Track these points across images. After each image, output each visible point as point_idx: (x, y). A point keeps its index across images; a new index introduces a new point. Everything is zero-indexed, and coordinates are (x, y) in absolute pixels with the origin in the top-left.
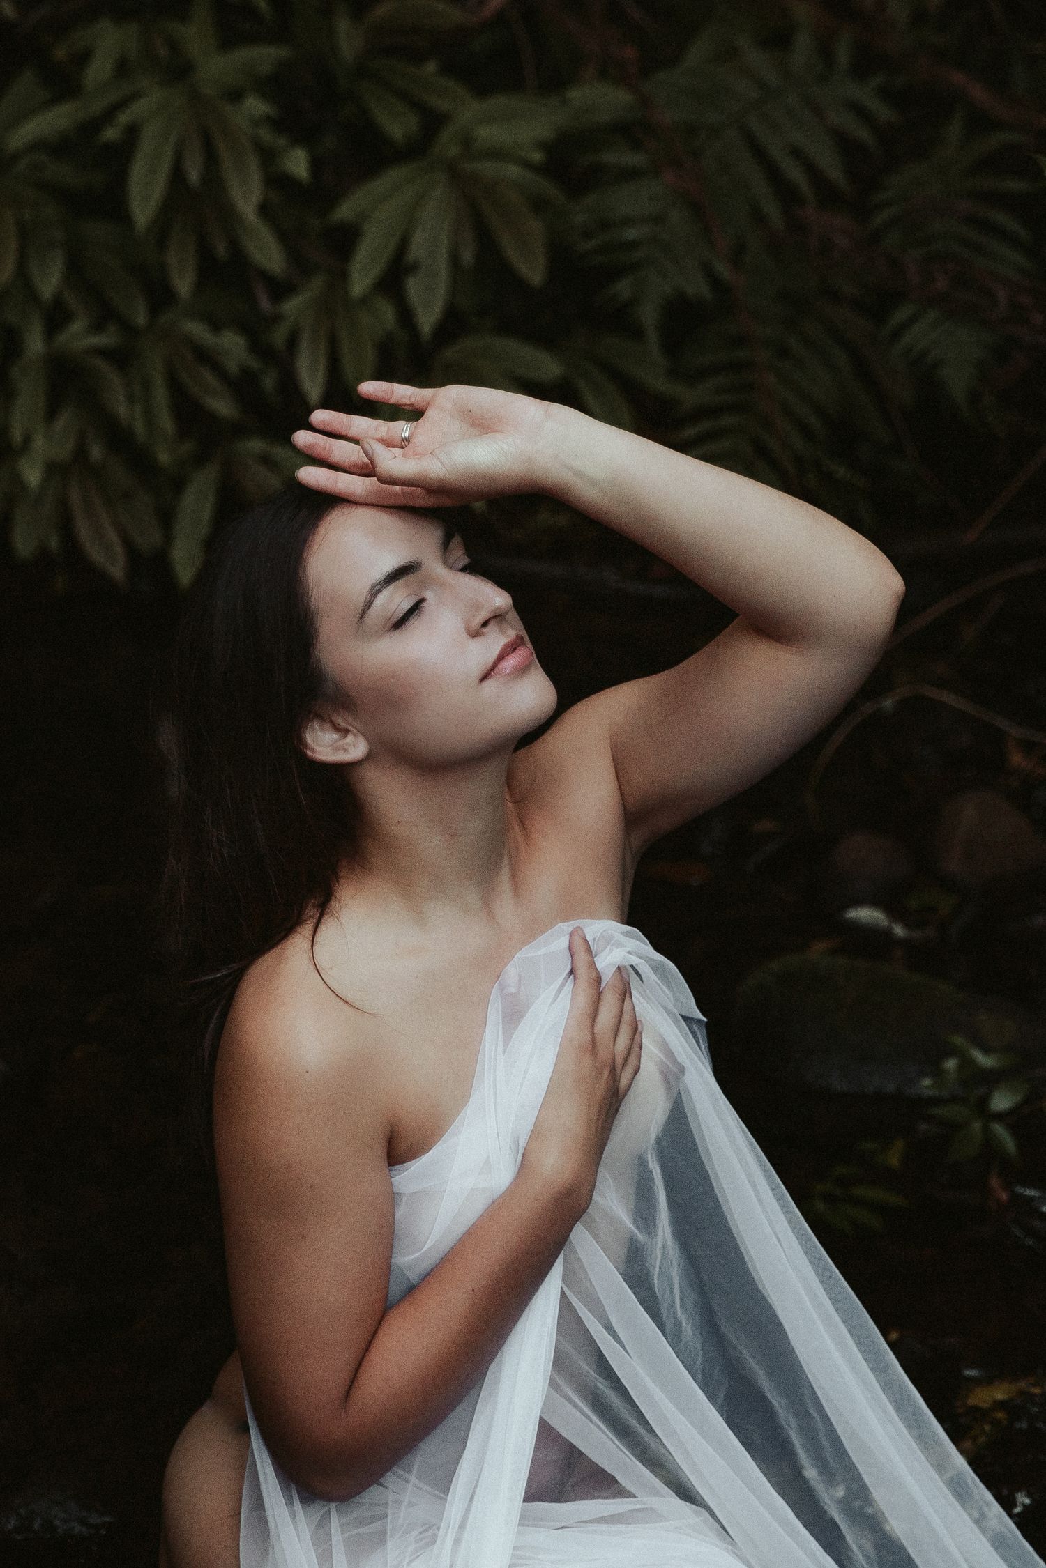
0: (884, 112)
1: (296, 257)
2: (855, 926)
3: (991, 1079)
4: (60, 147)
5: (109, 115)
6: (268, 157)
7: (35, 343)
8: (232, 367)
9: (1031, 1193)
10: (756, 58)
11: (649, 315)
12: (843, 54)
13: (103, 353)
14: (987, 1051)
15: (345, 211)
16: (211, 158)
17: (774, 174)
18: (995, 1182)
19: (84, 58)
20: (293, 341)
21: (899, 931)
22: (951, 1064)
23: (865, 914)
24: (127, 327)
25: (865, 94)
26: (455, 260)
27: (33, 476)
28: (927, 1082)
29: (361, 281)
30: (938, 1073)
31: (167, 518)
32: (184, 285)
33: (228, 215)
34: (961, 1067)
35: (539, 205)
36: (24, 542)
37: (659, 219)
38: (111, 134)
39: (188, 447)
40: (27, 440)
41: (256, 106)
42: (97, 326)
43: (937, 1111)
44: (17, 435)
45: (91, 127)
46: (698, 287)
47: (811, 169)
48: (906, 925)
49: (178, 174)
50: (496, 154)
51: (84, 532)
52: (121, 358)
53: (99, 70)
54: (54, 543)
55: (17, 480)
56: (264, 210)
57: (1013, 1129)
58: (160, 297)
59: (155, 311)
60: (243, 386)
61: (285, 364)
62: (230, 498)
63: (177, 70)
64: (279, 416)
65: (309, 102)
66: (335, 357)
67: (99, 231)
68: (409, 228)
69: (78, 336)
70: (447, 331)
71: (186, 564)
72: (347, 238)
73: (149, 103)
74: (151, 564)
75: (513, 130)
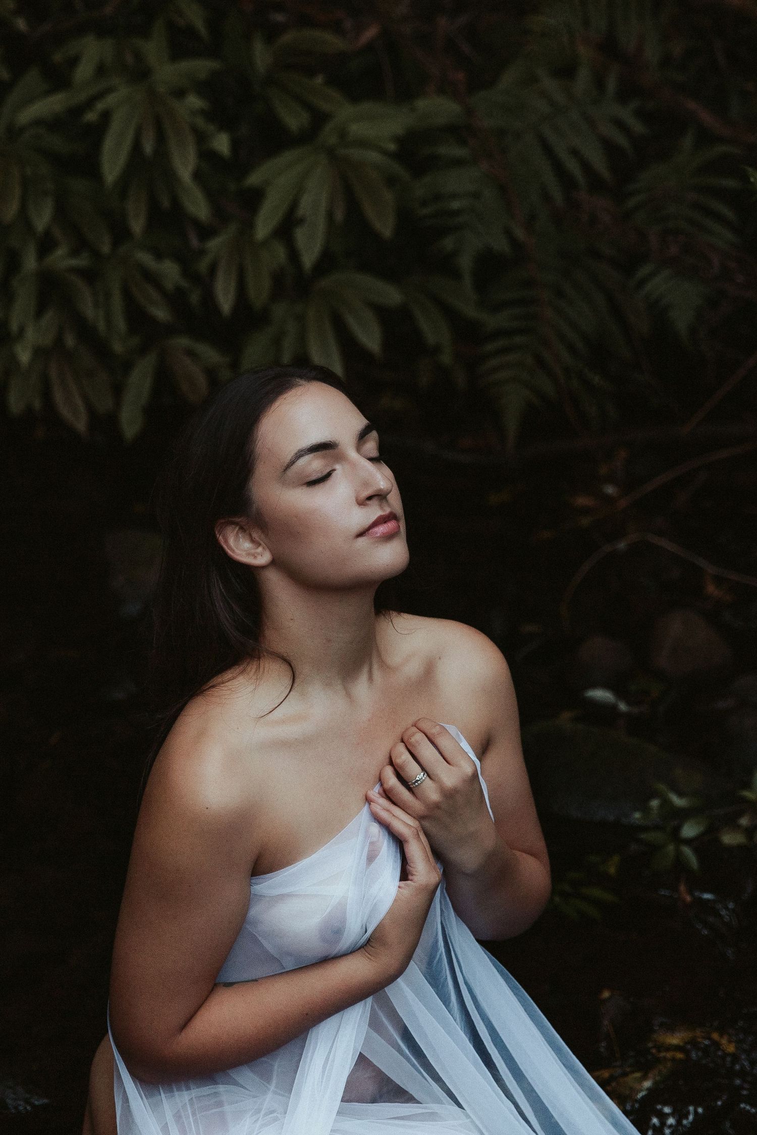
0: (638, 127)
1: (216, 210)
2: (593, 703)
3: (683, 815)
4: (54, 124)
5: (90, 103)
6: (201, 138)
7: (30, 263)
8: (169, 285)
9: (707, 896)
10: (549, 84)
11: (466, 262)
12: (612, 85)
13: (78, 271)
14: (681, 794)
15: (254, 179)
16: (161, 139)
17: (558, 168)
18: (682, 888)
19: (74, 62)
20: (213, 269)
21: (623, 707)
22: (655, 803)
23: (600, 694)
24: (96, 254)
25: (626, 114)
26: (330, 215)
27: (24, 356)
28: (637, 815)
29: (263, 228)
30: (646, 809)
31: (118, 390)
32: (137, 225)
33: (170, 176)
34: (661, 806)
35: (391, 181)
36: (16, 403)
37: (476, 195)
38: (91, 117)
39: (135, 340)
40: (22, 330)
41: (194, 101)
42: (75, 252)
43: (643, 836)
44: (14, 327)
45: (76, 112)
46: (501, 245)
47: (586, 166)
48: (628, 703)
49: (137, 146)
50: (363, 143)
51: (58, 396)
52: (90, 276)
53: (84, 71)
54: (37, 404)
55: (13, 359)
56: (197, 175)
57: (696, 851)
58: (121, 234)
59: (116, 243)
60: (176, 299)
61: (205, 283)
62: (163, 378)
63: (140, 74)
64: (201, 322)
65: (232, 100)
66: (241, 293)
67: (79, 185)
68: (297, 189)
69: (61, 258)
70: (319, 269)
71: (131, 423)
72: (254, 198)
73: (119, 96)
74: (105, 424)
75: (375, 127)
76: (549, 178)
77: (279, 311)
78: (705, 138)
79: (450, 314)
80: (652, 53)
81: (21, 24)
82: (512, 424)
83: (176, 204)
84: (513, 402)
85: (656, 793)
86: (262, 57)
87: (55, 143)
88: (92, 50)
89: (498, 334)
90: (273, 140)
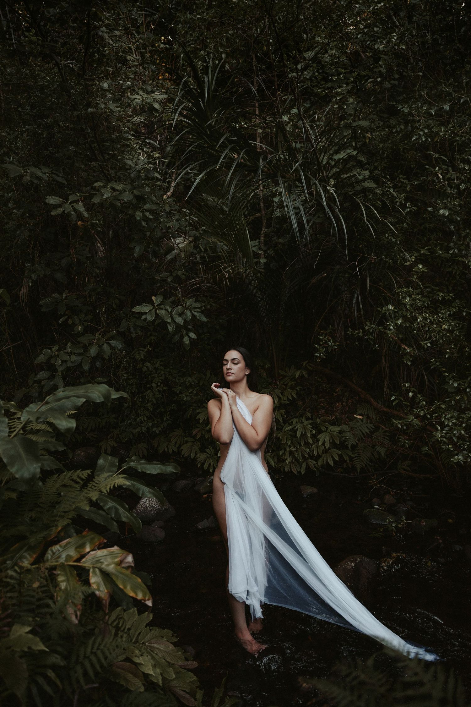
0: (374, 427)
1: (313, 442)
4: (290, 430)
5: (295, 427)
6: (311, 431)
7: (288, 449)
8: (308, 452)
11: (349, 446)
12: (369, 422)
13: (294, 450)
15: (319, 437)
16: (305, 431)
19: (292, 422)
20: (314, 450)
23: (376, 507)
24: (297, 448)
25: (372, 425)
26: (330, 441)
27: (287, 462)
29: (320, 444)
31: (301, 468)
32: (303, 444)
33: (307, 436)
35: (338, 436)
36: (286, 470)
37: (350, 436)
38: (295, 429)
39: (303, 460)
40: (287, 459)
41: (310, 426)
42: (294, 448)
45: (293, 429)
46: (354, 443)
47: (366, 432)
48: (381, 508)
49: (302, 433)
50: (334, 431)
51: (292, 468)
52: (296, 451)
53: (294, 423)
54: (290, 470)
56: (311, 437)
58: (300, 445)
59: (300, 446)
60: (309, 454)
61: (313, 452)
62: (307, 465)
63: (302, 423)
64: (312, 457)
65: (315, 426)
66: (318, 451)
67: (294, 439)
68: (325, 438)
69: (292, 448)
70: (329, 449)
71: (303, 472)
72: (318, 441)
73: (299, 426)
74: (299, 472)
75: (335, 429)
76: (361, 434)
77: (323, 455)
78: (383, 429)
79: (348, 455)
80: (374, 417)
81: (285, 417)
82: (359, 470)
83: (307, 441)
84: (358, 467)
85: (387, 519)
86: (318, 421)
87: (290, 433)
88: (295, 420)
89: (355, 457)
90: (320, 432)
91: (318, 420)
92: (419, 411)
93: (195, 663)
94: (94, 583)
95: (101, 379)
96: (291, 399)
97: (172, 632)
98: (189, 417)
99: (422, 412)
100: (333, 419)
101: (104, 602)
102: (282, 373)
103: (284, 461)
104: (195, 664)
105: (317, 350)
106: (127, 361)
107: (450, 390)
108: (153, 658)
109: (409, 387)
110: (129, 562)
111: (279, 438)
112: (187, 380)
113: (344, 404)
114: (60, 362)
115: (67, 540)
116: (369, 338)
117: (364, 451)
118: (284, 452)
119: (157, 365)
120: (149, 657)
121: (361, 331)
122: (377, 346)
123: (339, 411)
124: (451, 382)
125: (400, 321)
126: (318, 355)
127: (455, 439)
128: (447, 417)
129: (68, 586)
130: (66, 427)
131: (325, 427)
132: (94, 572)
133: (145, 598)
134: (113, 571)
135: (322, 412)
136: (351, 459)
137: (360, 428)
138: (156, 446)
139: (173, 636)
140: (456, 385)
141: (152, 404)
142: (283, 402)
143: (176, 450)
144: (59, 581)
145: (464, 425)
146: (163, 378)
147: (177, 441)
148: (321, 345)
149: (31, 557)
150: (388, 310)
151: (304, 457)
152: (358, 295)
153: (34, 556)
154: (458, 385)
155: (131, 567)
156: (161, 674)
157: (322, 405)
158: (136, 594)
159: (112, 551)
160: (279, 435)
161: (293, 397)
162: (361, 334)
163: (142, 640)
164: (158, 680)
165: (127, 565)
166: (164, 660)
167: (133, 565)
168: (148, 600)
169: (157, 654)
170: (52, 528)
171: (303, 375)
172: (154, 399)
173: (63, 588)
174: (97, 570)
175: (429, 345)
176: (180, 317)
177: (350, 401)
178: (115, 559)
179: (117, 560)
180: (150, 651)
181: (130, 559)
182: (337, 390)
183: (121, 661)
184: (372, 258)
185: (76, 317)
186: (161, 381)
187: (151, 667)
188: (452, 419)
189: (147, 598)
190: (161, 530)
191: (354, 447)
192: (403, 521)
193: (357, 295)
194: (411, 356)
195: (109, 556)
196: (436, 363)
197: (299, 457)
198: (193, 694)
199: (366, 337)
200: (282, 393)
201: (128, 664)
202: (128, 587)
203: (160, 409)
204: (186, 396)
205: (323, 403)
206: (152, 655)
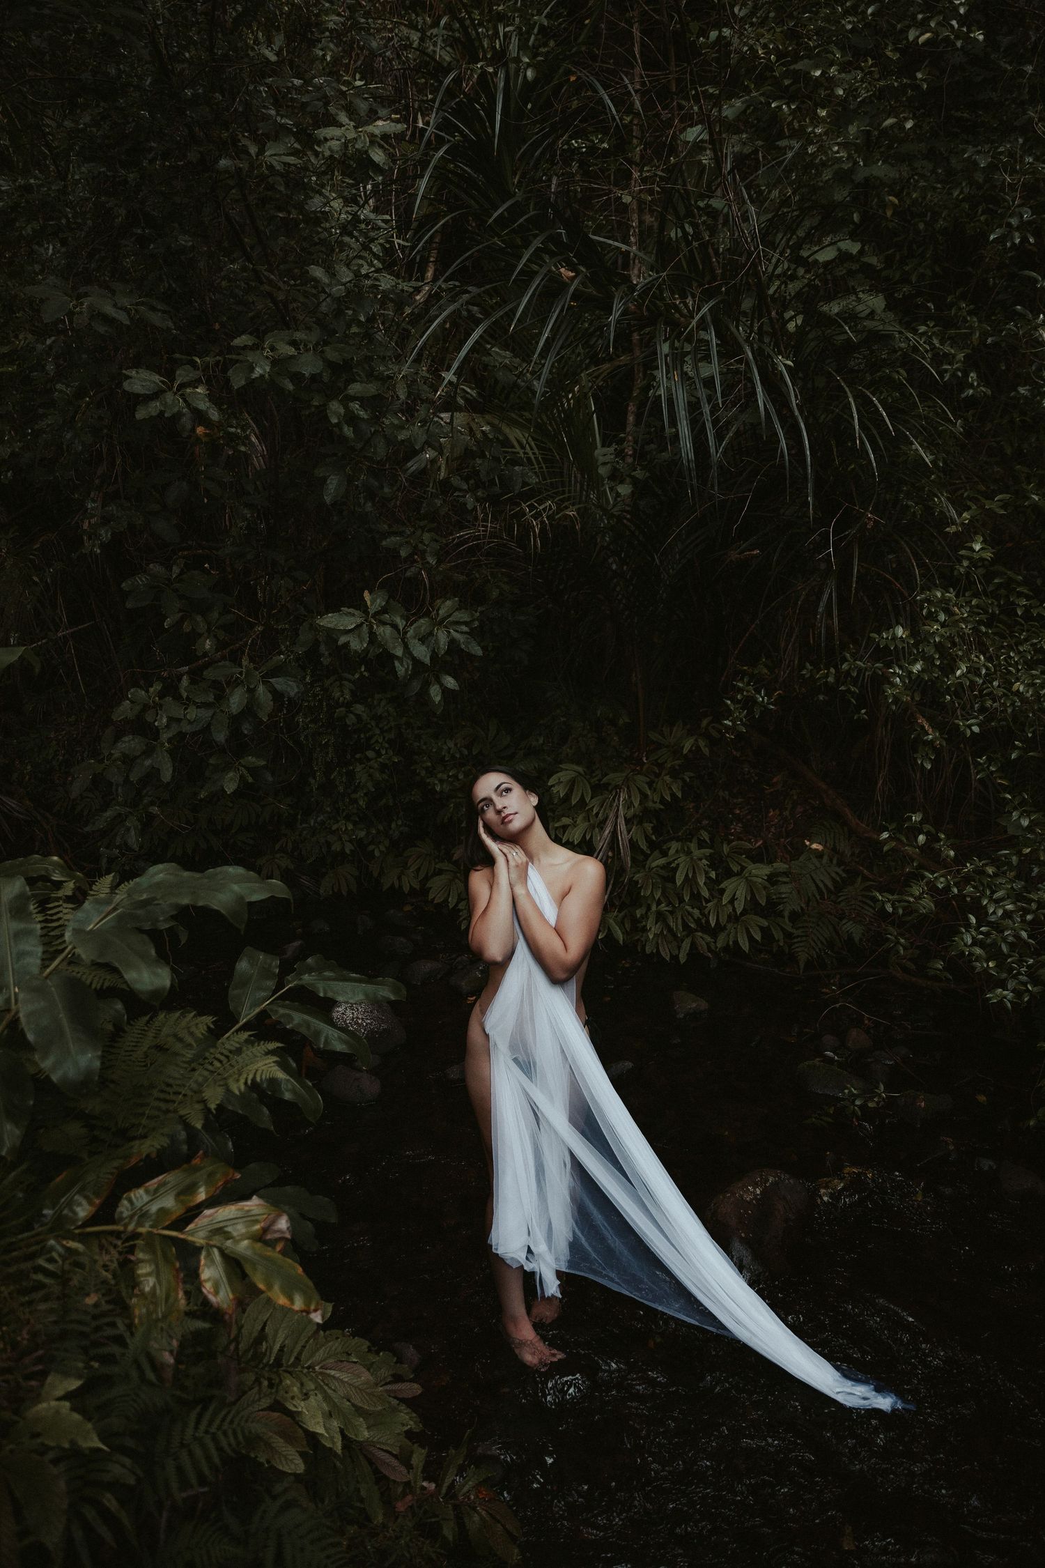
0: (844, 875)
1: (711, 894)
2: (826, 1056)
3: (856, 1096)
4: (663, 867)
5: (673, 861)
6: (706, 873)
7: (654, 908)
8: (696, 917)
10: (815, 860)
11: (786, 914)
12: (835, 862)
13: (668, 911)
14: (855, 1089)
15: (722, 886)
16: (694, 872)
17: (817, 886)
18: (855, 1120)
19: (669, 849)
20: (709, 912)
22: (846, 1091)
23: (829, 1053)
24: (674, 906)
25: (839, 870)
26: (746, 898)
27: (651, 937)
29: (724, 902)
30: (843, 1093)
31: (679, 948)
32: (687, 899)
33: (697, 883)
34: (849, 1093)
35: (765, 888)
36: (648, 950)
37: (791, 893)
38: (673, 865)
39: (684, 933)
40: (650, 928)
41: (705, 862)
42: (668, 906)
45: (670, 863)
46: (797, 909)
47: (825, 885)
49: (687, 875)
50: (757, 876)
51: (661, 949)
52: (671, 913)
53: (672, 852)
54: (655, 951)
55: (648, 936)
56: (705, 884)
57: (860, 1108)
58: (681, 901)
59: (680, 904)
60: (698, 921)
61: (707, 917)
62: (693, 945)
63: (689, 853)
64: (705, 928)
65: (717, 862)
66: (718, 920)
67: (669, 885)
68: (736, 889)
69: (663, 907)
70: (742, 914)
71: (683, 958)
72: (722, 891)
73: (682, 859)
74: (675, 958)
75: (761, 871)
76: (814, 888)
77: (729, 926)
78: (865, 879)
79: (783, 929)
80: (848, 853)
81: (654, 838)
82: (802, 965)
83: (699, 893)
84: (803, 958)
85: (847, 1088)
86: (726, 849)
87: (662, 872)
88: (675, 846)
89: (798, 937)
90: (729, 874)
91: (725, 846)
92: (936, 878)
93: (416, 1386)
94: (208, 1280)
95: (254, 759)
96: (668, 798)
97: (368, 1343)
98: (446, 820)
99: (942, 879)
100: (759, 847)
101: (227, 1317)
102: (654, 736)
103: (644, 930)
104: (415, 1389)
105: (728, 714)
106: (315, 696)
107: (1011, 831)
108: (327, 1398)
109: (921, 822)
110: (280, 1231)
111: (637, 882)
112: (445, 747)
113: (786, 813)
114: (165, 720)
115: (160, 1178)
116: (848, 691)
117: (818, 925)
118: (646, 913)
119: (380, 711)
120: (320, 1397)
121: (832, 670)
122: (863, 711)
123: (773, 830)
124: (1015, 815)
125: (917, 667)
126: (730, 724)
127: (1005, 948)
128: (996, 896)
129: (158, 1287)
130: (150, 988)
131: (740, 865)
132: (209, 1255)
133: (309, 1307)
134: (249, 1253)
135: (737, 828)
136: (788, 936)
137: (814, 875)
138: (375, 874)
139: (370, 1351)
140: (1025, 822)
141: (366, 794)
142: (650, 804)
143: (417, 887)
144: (139, 1276)
145: (1029, 917)
146: (392, 736)
147: (419, 869)
148: (739, 702)
149: (90, 1203)
150: (894, 638)
151: (685, 926)
152: (831, 594)
153: (97, 1201)
154: (1031, 821)
155: (286, 1239)
156: (342, 1432)
157: (738, 812)
158: (292, 1300)
159: (247, 1208)
160: (637, 877)
161: (673, 795)
162: (831, 679)
163: (308, 1360)
164: (334, 1443)
165: (277, 1235)
166: (348, 1403)
167: (288, 1236)
168: (315, 1310)
169: (334, 1391)
170: (132, 1143)
171: (698, 747)
172: (370, 785)
173: (147, 1289)
174: (216, 1251)
175: (976, 729)
176: (423, 643)
177: (799, 809)
178: (253, 1226)
179: (257, 1227)
180: (322, 1384)
181: (283, 1224)
182: (775, 780)
183: (262, 1410)
184: (869, 518)
185: (199, 618)
186: (387, 745)
187: (321, 1420)
188: (1005, 903)
189: (313, 1307)
190: (373, 1078)
191: (794, 917)
192: (880, 1095)
193: (830, 592)
194: (934, 749)
195: (239, 1220)
196: (988, 767)
197: (677, 925)
198: (404, 1459)
199: (843, 688)
200: (650, 784)
201: (276, 1415)
202: (276, 1288)
203: (384, 801)
204: (441, 781)
205: (740, 809)
206: (325, 1391)
